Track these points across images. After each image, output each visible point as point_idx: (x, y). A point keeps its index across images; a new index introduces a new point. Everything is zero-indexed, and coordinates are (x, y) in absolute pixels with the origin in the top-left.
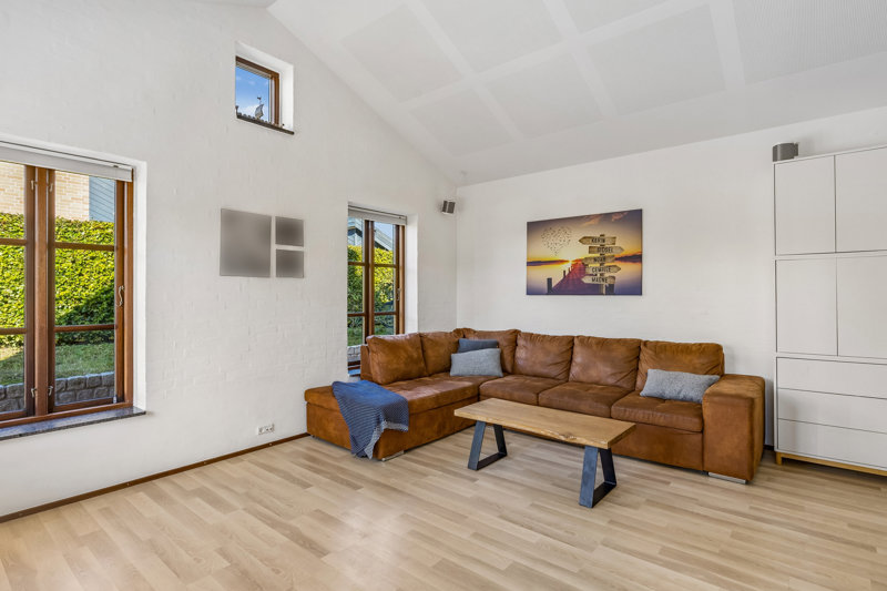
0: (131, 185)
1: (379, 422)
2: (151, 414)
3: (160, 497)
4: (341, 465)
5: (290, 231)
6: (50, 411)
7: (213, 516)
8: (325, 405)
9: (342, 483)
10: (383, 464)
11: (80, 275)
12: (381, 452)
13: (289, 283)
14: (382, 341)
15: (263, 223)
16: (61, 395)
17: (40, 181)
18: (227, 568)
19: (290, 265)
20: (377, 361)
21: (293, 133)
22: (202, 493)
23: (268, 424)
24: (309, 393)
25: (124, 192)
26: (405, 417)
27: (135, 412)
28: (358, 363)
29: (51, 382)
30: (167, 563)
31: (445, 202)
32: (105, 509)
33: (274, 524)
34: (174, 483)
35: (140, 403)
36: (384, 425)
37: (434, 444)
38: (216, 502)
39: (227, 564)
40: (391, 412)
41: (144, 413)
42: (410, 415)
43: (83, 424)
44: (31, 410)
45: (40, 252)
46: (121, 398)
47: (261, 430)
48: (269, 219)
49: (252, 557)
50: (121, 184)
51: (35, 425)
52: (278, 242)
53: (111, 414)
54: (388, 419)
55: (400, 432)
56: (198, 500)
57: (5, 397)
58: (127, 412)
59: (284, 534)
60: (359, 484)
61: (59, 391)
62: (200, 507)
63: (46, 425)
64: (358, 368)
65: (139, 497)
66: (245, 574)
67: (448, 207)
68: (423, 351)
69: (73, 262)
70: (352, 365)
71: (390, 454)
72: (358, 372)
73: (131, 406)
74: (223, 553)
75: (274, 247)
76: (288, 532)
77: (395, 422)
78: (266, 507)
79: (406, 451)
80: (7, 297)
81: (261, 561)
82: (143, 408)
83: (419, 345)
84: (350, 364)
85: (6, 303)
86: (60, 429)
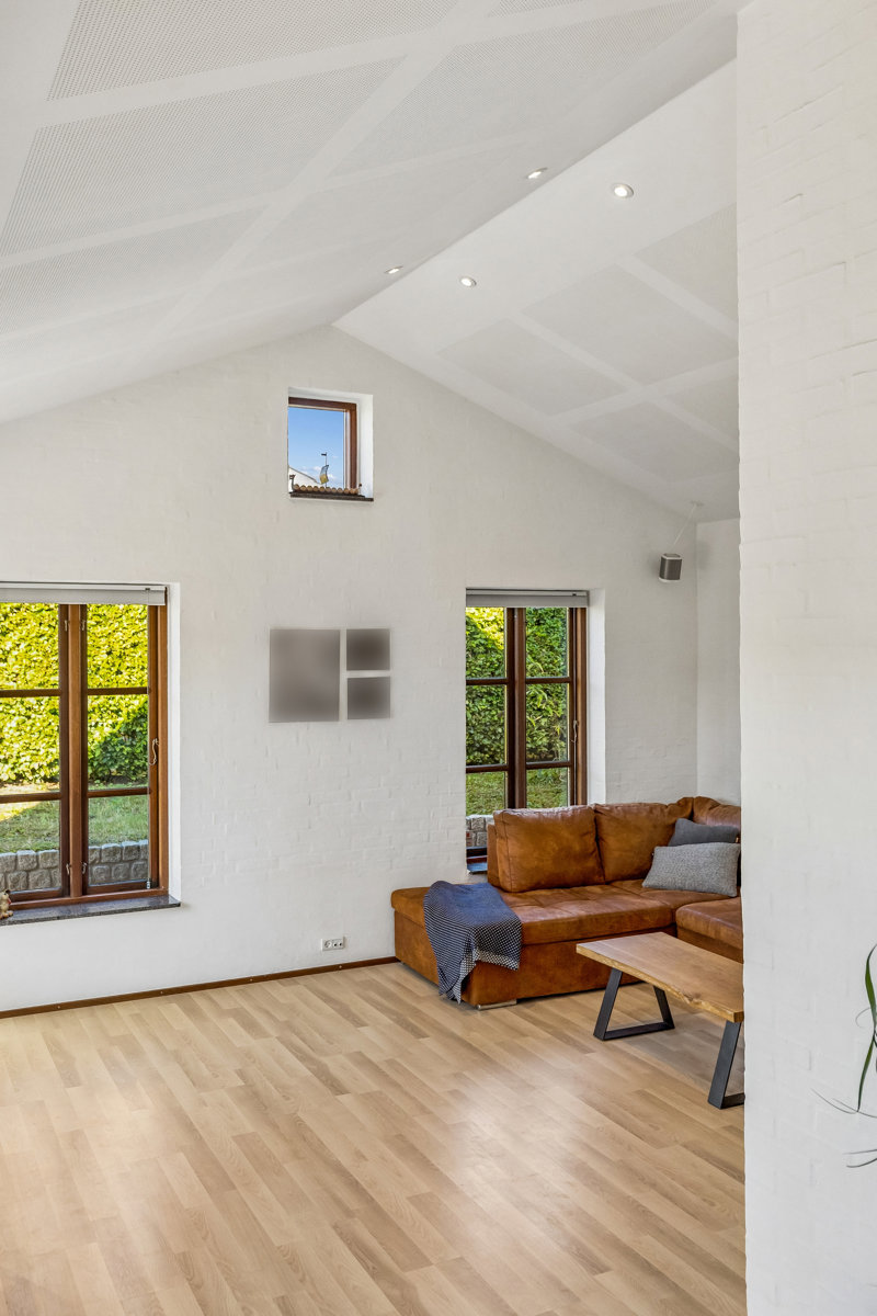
0: (164, 609)
1: (469, 950)
2: (187, 906)
3: (193, 1012)
4: (419, 1007)
5: (369, 648)
6: (84, 893)
7: (242, 1038)
8: (412, 917)
9: (406, 1028)
10: (478, 1015)
11: (119, 672)
12: (475, 994)
13: (368, 727)
14: (518, 820)
15: (328, 642)
16: (95, 868)
17: (73, 621)
18: (240, 1087)
19: (369, 700)
20: (510, 853)
21: (371, 500)
22: (238, 1014)
23: (337, 936)
24: (398, 896)
25: (157, 617)
26: (515, 946)
27: (170, 902)
28: (484, 851)
29: (85, 859)
30: (187, 1073)
31: (663, 560)
32: (137, 1015)
33: (303, 1058)
34: (210, 999)
35: (175, 891)
36: (476, 955)
37: (574, 998)
38: (250, 1026)
39: (241, 1083)
40: (489, 938)
41: (179, 905)
42: (524, 946)
43: (115, 912)
44: (65, 891)
45: (74, 705)
46: (156, 884)
47: (326, 944)
48: (337, 634)
49: (268, 1083)
50: (153, 610)
51: (70, 907)
52: (349, 669)
53: (145, 903)
54: (482, 948)
55: (506, 969)
56: (232, 1021)
57: (38, 867)
58: (162, 903)
59: (309, 1069)
60: (428, 1032)
61: (93, 863)
62: (231, 1027)
63: (80, 909)
64: (484, 860)
65: (171, 1009)
66: (256, 1094)
67: (670, 569)
68: (598, 839)
69: (109, 653)
70: (475, 855)
71: (491, 1001)
72: (484, 867)
73: (166, 894)
74: (241, 1074)
75: (345, 675)
76: (315, 1067)
77: (497, 952)
78: (304, 1040)
79: (520, 1001)
80: (29, 709)
81: (276, 1088)
82: (179, 899)
83: (590, 827)
84: (470, 853)
85: (29, 718)
86: (93, 914)
